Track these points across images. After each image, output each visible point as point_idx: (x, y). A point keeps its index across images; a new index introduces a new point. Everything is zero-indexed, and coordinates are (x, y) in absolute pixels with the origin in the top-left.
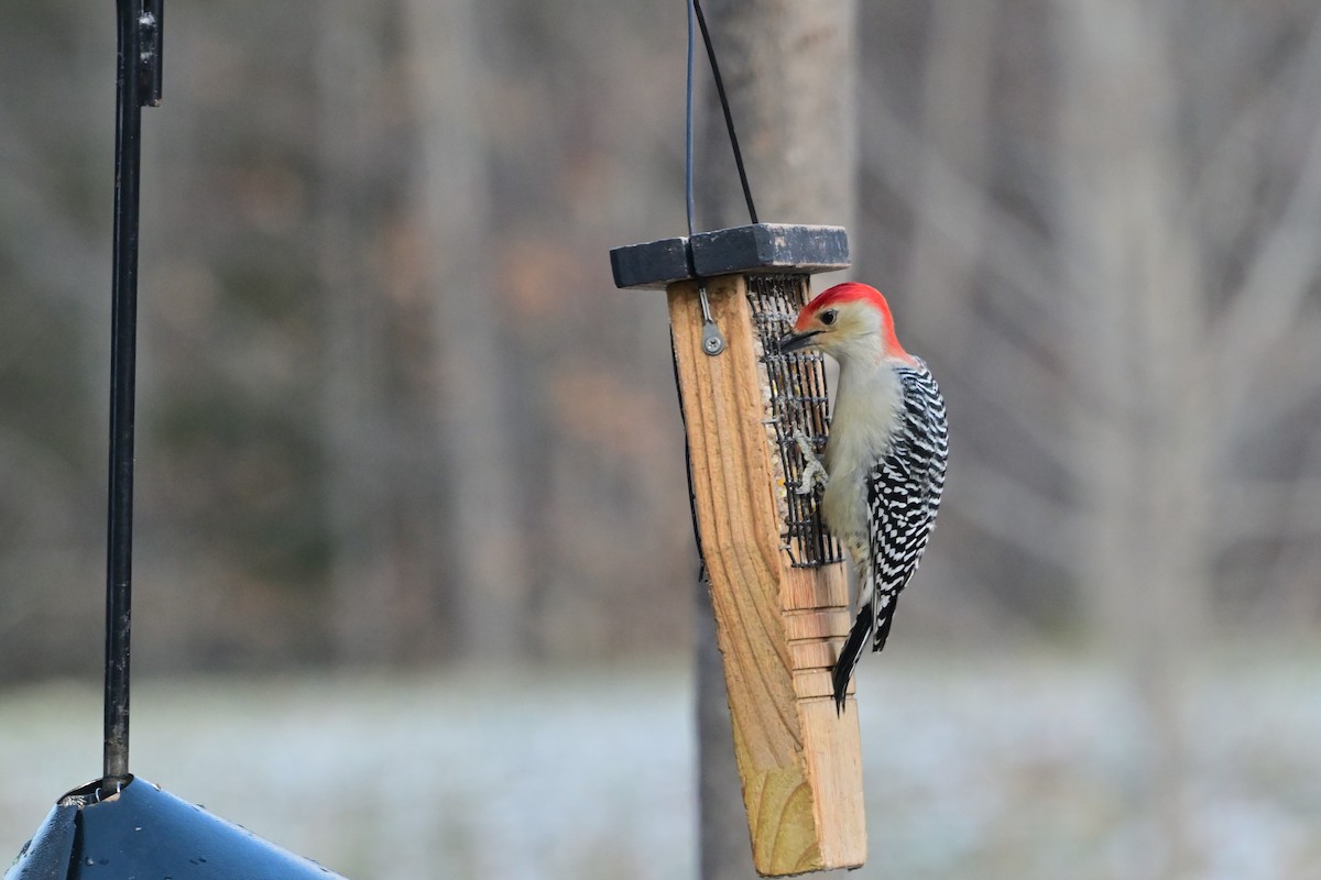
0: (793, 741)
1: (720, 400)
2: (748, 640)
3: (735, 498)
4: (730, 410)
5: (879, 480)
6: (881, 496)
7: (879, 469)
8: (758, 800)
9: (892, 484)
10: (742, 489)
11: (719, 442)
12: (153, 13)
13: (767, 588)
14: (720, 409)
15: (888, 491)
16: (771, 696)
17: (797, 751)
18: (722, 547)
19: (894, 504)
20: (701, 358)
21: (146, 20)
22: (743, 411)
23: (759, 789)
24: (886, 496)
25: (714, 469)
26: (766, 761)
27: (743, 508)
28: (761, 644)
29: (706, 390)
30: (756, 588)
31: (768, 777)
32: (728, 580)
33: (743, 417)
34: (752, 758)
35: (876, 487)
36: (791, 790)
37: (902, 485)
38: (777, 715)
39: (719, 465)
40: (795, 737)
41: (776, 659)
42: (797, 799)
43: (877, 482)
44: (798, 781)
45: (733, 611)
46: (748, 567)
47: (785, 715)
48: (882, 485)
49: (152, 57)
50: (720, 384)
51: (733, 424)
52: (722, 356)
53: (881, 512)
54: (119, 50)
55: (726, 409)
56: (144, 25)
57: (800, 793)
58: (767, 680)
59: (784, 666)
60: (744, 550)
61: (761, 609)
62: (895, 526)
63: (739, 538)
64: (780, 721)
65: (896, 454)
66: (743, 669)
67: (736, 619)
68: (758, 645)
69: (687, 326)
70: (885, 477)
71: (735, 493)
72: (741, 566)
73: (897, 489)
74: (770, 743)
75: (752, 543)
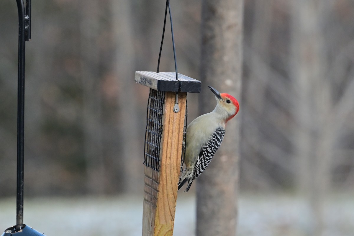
0: (171, 218)
1: (175, 125)
2: (167, 189)
3: (173, 152)
4: (177, 128)
5: (205, 151)
6: (204, 155)
7: (206, 148)
8: (158, 232)
9: (208, 152)
10: (176, 149)
11: (172, 136)
12: (28, 16)
13: (175, 177)
14: (174, 127)
15: (206, 154)
16: (169, 205)
17: (172, 221)
18: (167, 164)
19: (207, 158)
20: (172, 112)
21: (26, 18)
22: (180, 129)
23: (159, 229)
24: (205, 155)
25: (169, 143)
26: (163, 222)
27: (175, 155)
28: (170, 191)
29: (171, 121)
30: (173, 177)
31: (162, 226)
32: (166, 173)
33: (180, 130)
34: (159, 221)
35: (204, 153)
36: (168, 231)
37: (210, 153)
38: (169, 210)
39: (171, 142)
40: (172, 217)
41: (173, 196)
42: (168, 233)
43: (204, 151)
44: (170, 228)
45: (165, 181)
46: (172, 170)
47: (171, 211)
48: (206, 152)
49: (28, 28)
50: (175, 121)
51: (177, 131)
52: (178, 113)
53: (203, 159)
54: (19, 26)
55: (176, 127)
56: (26, 19)
57: (170, 232)
58: (169, 201)
59: (175, 198)
60: (172, 166)
61: (172, 182)
62: (205, 164)
63: (172, 163)
64: (169, 212)
65: (212, 145)
66: (163, 197)
67: (165, 183)
68: (169, 192)
69: (170, 103)
70: (207, 151)
71: (173, 150)
72: (171, 170)
73: (209, 154)
74: (165, 217)
75: (175, 164)
